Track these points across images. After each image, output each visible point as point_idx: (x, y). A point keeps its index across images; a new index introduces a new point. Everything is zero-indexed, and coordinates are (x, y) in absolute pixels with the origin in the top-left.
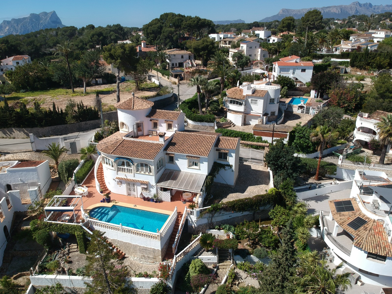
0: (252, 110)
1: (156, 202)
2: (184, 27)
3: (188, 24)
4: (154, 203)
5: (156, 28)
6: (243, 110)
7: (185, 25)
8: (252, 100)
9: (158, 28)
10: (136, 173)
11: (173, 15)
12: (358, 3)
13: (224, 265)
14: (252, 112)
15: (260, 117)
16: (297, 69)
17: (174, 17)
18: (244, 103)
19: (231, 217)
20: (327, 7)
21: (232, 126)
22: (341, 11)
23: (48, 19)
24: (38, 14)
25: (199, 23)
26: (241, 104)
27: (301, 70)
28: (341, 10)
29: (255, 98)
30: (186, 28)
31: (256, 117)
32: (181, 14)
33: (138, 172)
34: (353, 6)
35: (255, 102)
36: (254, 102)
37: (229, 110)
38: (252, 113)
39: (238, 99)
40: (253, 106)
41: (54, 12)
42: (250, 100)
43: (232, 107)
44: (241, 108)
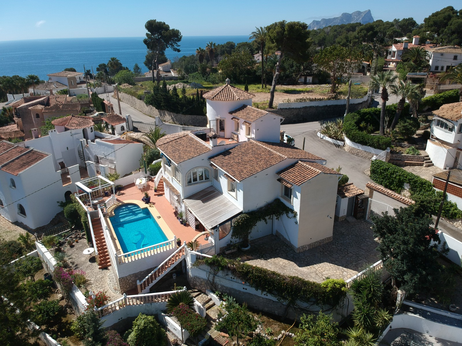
1: (182, 223)
19: (245, 291)
21: (424, 165)
23: (361, 19)
24: (350, 13)
26: (451, 129)
39: (446, 119)
41: (369, 11)
44: (450, 137)
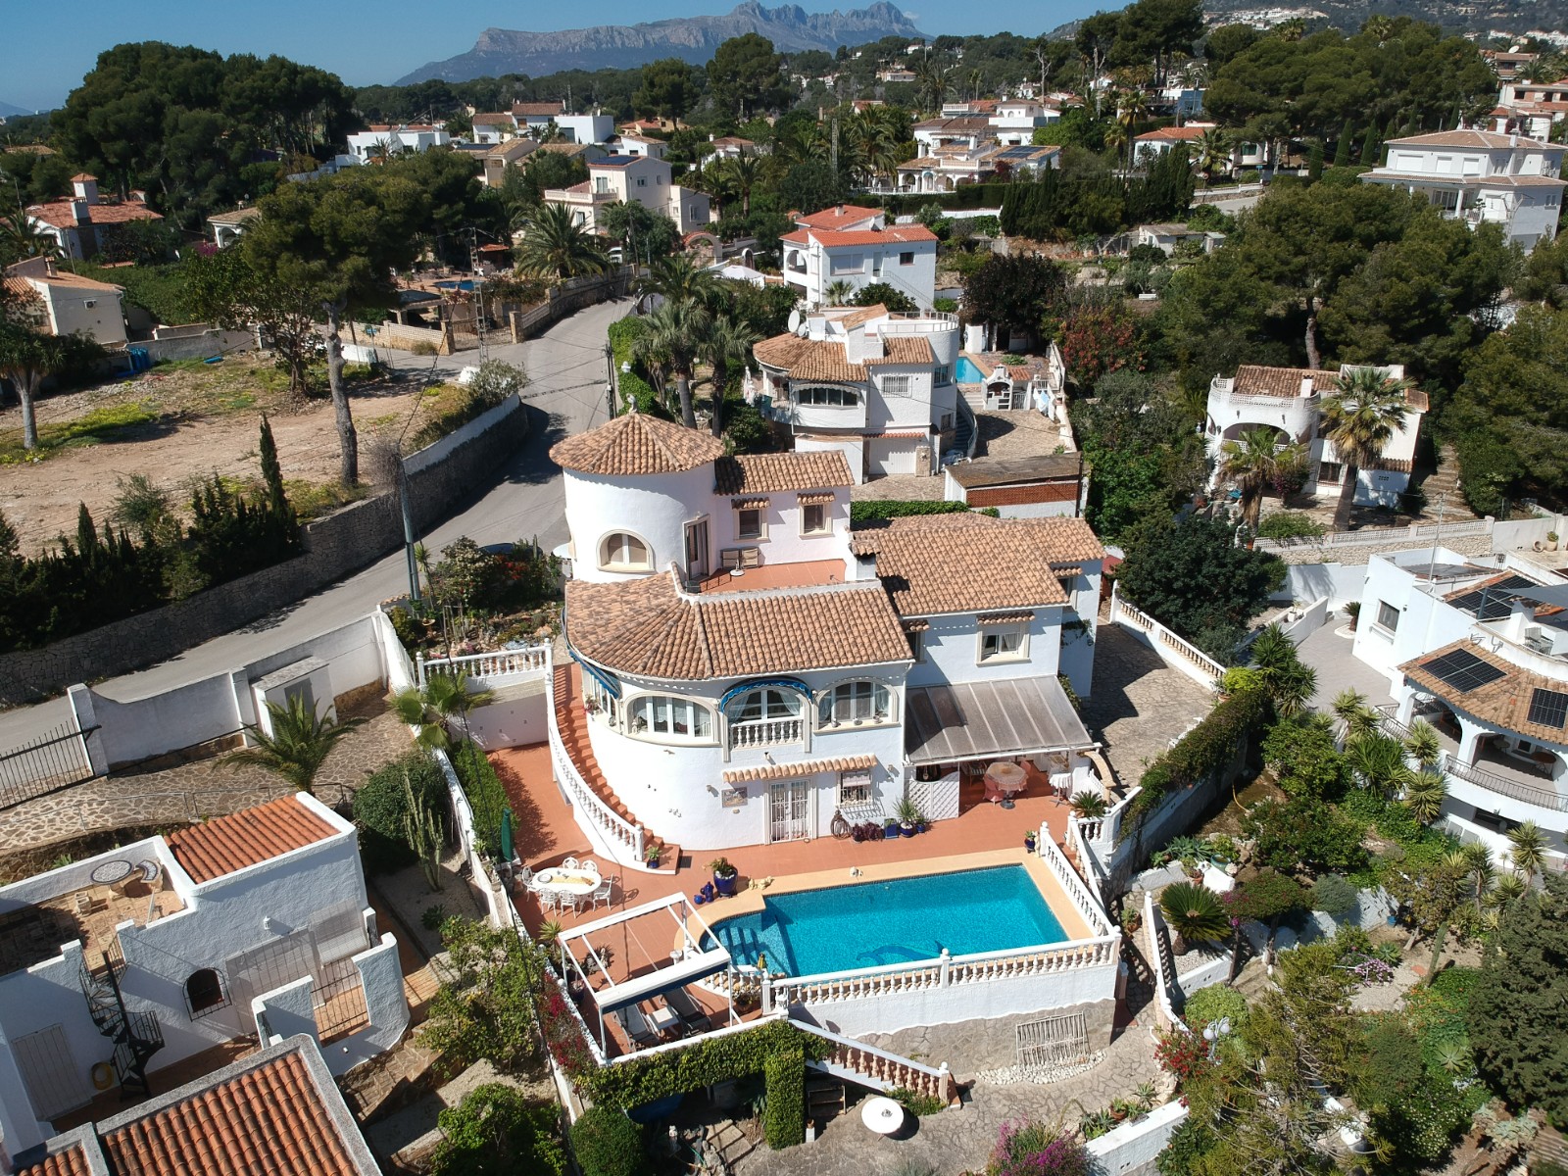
0: (891, 419)
1: (910, 834)
2: (237, 102)
3: (253, 89)
4: (902, 838)
5: (134, 113)
6: (861, 423)
7: (238, 96)
8: (886, 380)
9: (141, 110)
10: (817, 734)
11: (165, 52)
12: (759, 5)
13: (1250, 980)
14: (888, 424)
15: (920, 439)
16: (888, 254)
17: (172, 60)
18: (864, 393)
20: (654, 25)
22: (706, 40)
25: (298, 87)
26: (851, 400)
27: (898, 258)
28: (705, 36)
29: (900, 371)
30: (245, 109)
31: (906, 443)
32: (196, 46)
33: (829, 727)
34: (742, 18)
35: (900, 387)
36: (896, 385)
37: (799, 429)
38: (892, 428)
39: (838, 383)
40: (891, 402)
42: (878, 380)
43: (812, 415)
44: (855, 417)
